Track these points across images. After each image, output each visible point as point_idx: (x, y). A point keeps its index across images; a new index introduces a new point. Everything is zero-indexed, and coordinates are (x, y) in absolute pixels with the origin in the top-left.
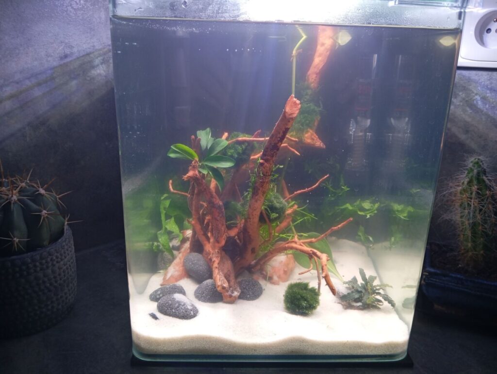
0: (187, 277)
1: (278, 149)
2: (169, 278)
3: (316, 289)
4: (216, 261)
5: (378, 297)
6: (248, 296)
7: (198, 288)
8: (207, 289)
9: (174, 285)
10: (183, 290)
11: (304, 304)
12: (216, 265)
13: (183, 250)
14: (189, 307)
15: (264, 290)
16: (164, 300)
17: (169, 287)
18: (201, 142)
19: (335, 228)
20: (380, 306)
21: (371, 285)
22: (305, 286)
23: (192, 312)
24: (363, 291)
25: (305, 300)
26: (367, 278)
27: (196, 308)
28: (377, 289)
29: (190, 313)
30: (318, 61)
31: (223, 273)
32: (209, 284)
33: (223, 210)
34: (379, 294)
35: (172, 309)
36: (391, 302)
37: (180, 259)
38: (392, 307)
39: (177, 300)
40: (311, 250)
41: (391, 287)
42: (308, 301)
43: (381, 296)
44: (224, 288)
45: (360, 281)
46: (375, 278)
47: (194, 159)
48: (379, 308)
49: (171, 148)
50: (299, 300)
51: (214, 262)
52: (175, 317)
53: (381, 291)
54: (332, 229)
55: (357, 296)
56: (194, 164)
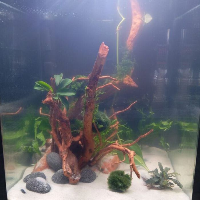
0: (48, 168)
1: (97, 80)
2: (37, 169)
3: (129, 175)
4: (65, 156)
5: (171, 181)
6: (86, 180)
7: (54, 174)
8: (59, 175)
9: (39, 172)
10: (44, 175)
11: (120, 184)
12: (64, 159)
13: (47, 151)
14: (45, 186)
15: (97, 176)
16: (30, 181)
17: (35, 174)
18: (55, 81)
19: (143, 136)
20: (172, 188)
21: (166, 173)
22: (122, 173)
23: (47, 189)
24: (161, 177)
25: (121, 182)
26: (164, 169)
27: (50, 186)
28: (170, 176)
29: (46, 189)
30: (133, 33)
31: (69, 165)
32: (61, 172)
33: (69, 123)
34: (171, 179)
35: (34, 187)
36: (179, 185)
37: (45, 157)
38: (180, 188)
39: (38, 181)
40: (124, 149)
41: (180, 174)
42: (123, 183)
43: (172, 181)
44: (68, 173)
45: (160, 171)
46: (170, 169)
47: (49, 90)
48: (171, 189)
49: (36, 84)
50: (116, 182)
51: (63, 157)
52: (36, 192)
53: (173, 177)
54: (141, 137)
55: (156, 180)
56: (49, 93)
